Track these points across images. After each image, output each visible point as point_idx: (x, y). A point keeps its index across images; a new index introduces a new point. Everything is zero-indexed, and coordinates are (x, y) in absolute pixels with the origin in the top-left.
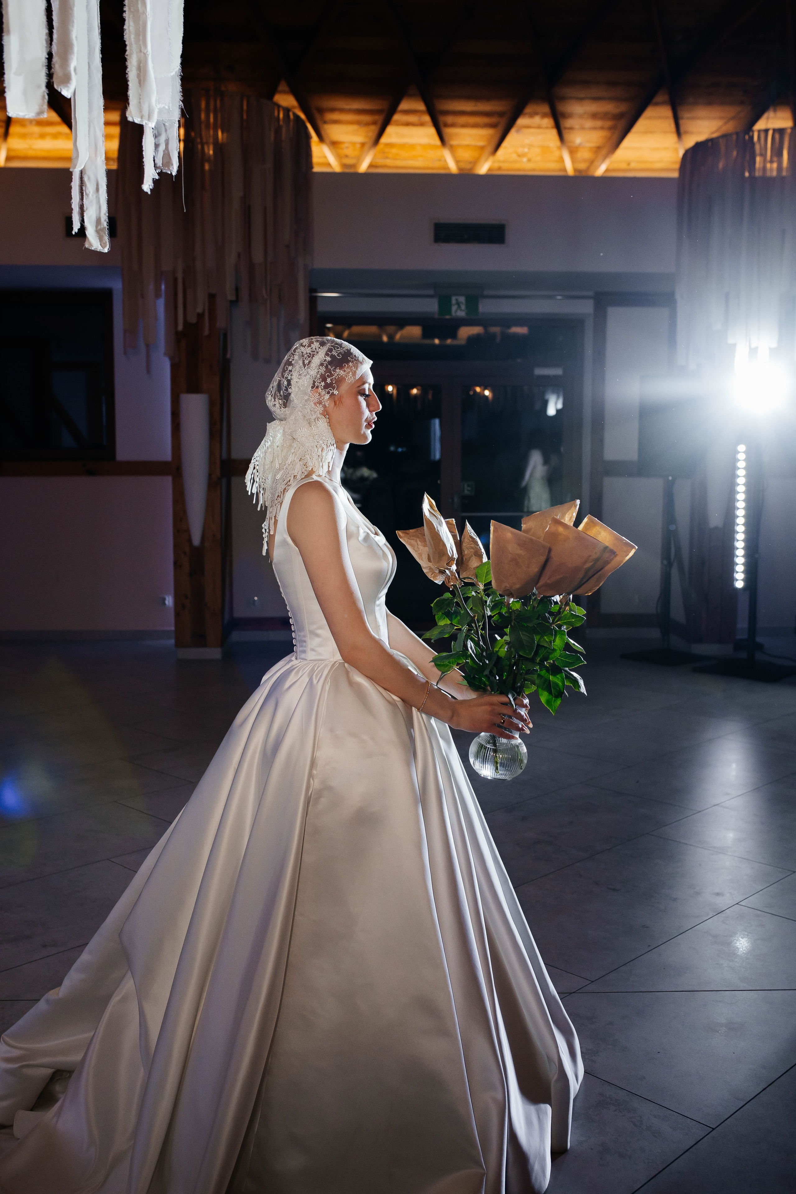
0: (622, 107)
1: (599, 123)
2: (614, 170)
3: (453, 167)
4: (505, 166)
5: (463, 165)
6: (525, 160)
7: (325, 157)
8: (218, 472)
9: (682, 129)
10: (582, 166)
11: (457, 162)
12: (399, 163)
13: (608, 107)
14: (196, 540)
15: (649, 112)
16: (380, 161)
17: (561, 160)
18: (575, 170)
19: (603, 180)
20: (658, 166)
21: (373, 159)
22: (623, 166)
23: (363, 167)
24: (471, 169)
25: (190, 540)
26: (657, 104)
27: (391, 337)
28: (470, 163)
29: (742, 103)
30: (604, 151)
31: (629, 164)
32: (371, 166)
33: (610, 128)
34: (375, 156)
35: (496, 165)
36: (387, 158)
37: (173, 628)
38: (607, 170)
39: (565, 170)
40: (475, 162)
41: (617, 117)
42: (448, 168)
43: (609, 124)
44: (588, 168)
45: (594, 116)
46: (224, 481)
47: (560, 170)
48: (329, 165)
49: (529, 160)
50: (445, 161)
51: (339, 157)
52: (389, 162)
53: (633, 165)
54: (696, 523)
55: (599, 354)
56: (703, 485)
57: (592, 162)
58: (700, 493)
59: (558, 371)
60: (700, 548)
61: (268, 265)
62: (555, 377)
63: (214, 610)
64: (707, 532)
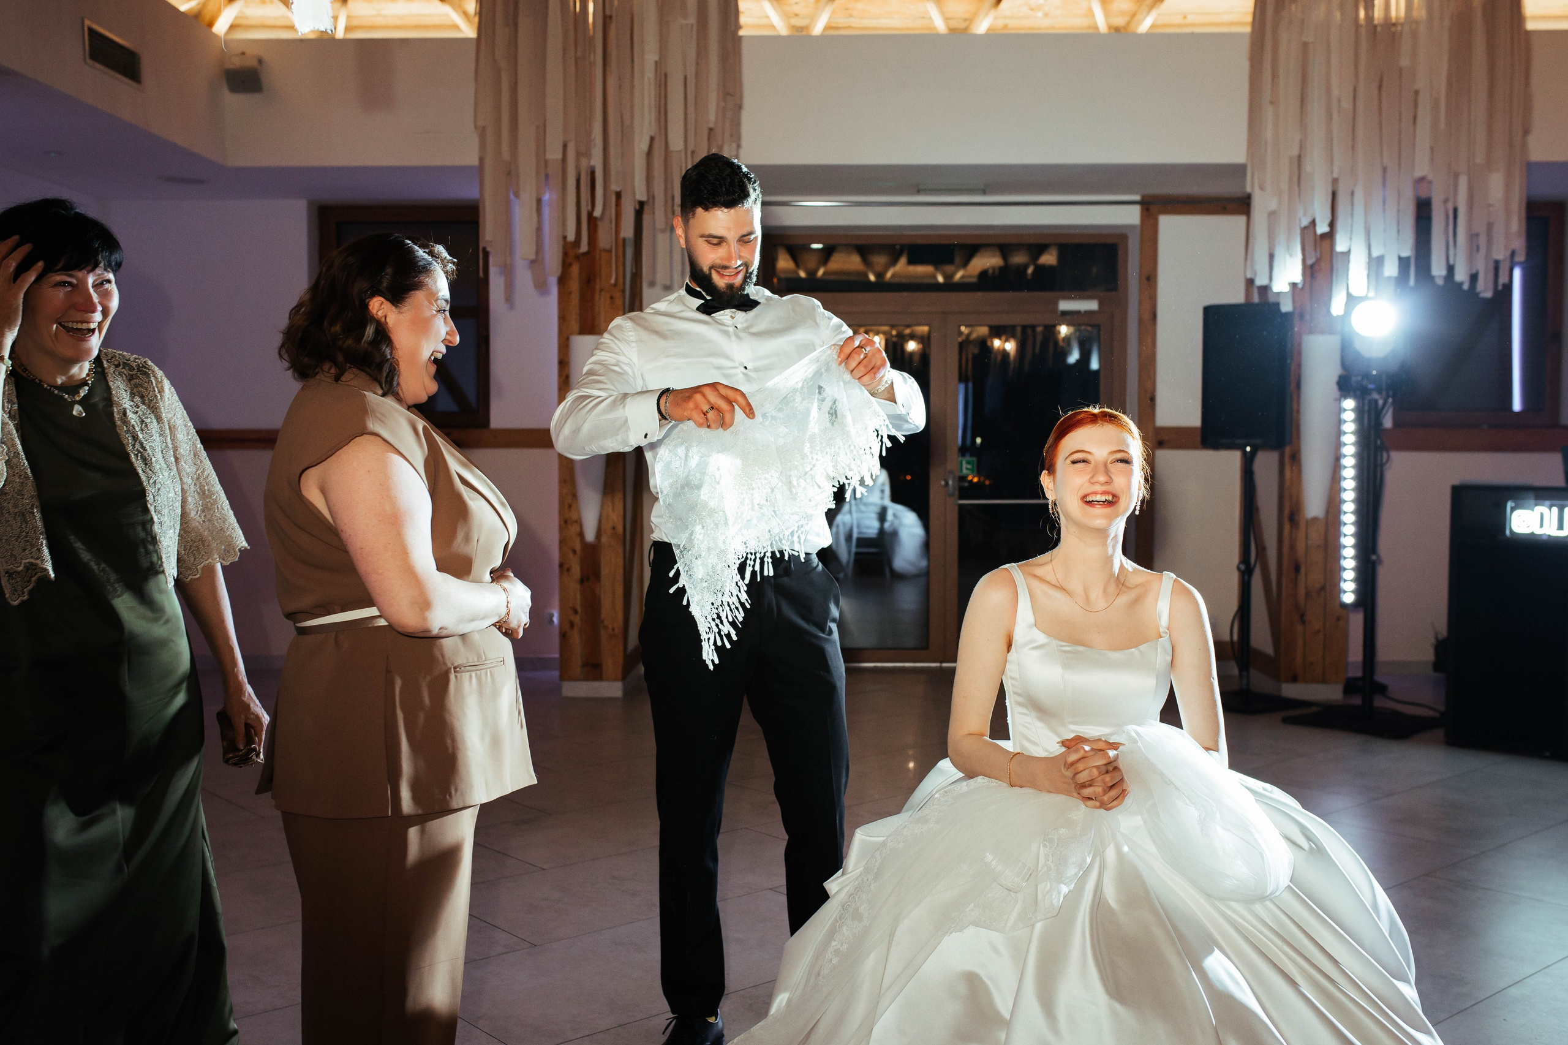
2: (1164, 26)
3: (940, 26)
4: (1013, 24)
5: (954, 24)
6: (1040, 14)
7: (768, 17)
10: (1120, 21)
11: (947, 19)
12: (867, 23)
14: (590, 536)
16: (842, 21)
17: (1090, 13)
18: (1110, 27)
19: (1149, 36)
20: (1226, 18)
21: (830, 18)
22: (1178, 20)
23: (818, 29)
24: (966, 29)
25: (581, 535)
27: (880, 275)
28: (965, 20)
31: (1185, 17)
32: (828, 27)
34: (833, 12)
35: (1000, 23)
36: (851, 16)
37: (557, 656)
38: (1152, 26)
39: (1097, 28)
40: (970, 20)
42: (935, 28)
44: (1128, 23)
47: (1089, 27)
48: (773, 27)
49: (1046, 15)
50: (931, 18)
51: (786, 16)
52: (854, 22)
53: (1191, 19)
54: (1287, 512)
55: (1148, 279)
56: (1296, 458)
57: (1134, 15)
58: (1292, 470)
59: (1092, 305)
60: (1293, 547)
61: (689, 154)
62: (1087, 313)
63: (613, 630)
64: (1302, 525)
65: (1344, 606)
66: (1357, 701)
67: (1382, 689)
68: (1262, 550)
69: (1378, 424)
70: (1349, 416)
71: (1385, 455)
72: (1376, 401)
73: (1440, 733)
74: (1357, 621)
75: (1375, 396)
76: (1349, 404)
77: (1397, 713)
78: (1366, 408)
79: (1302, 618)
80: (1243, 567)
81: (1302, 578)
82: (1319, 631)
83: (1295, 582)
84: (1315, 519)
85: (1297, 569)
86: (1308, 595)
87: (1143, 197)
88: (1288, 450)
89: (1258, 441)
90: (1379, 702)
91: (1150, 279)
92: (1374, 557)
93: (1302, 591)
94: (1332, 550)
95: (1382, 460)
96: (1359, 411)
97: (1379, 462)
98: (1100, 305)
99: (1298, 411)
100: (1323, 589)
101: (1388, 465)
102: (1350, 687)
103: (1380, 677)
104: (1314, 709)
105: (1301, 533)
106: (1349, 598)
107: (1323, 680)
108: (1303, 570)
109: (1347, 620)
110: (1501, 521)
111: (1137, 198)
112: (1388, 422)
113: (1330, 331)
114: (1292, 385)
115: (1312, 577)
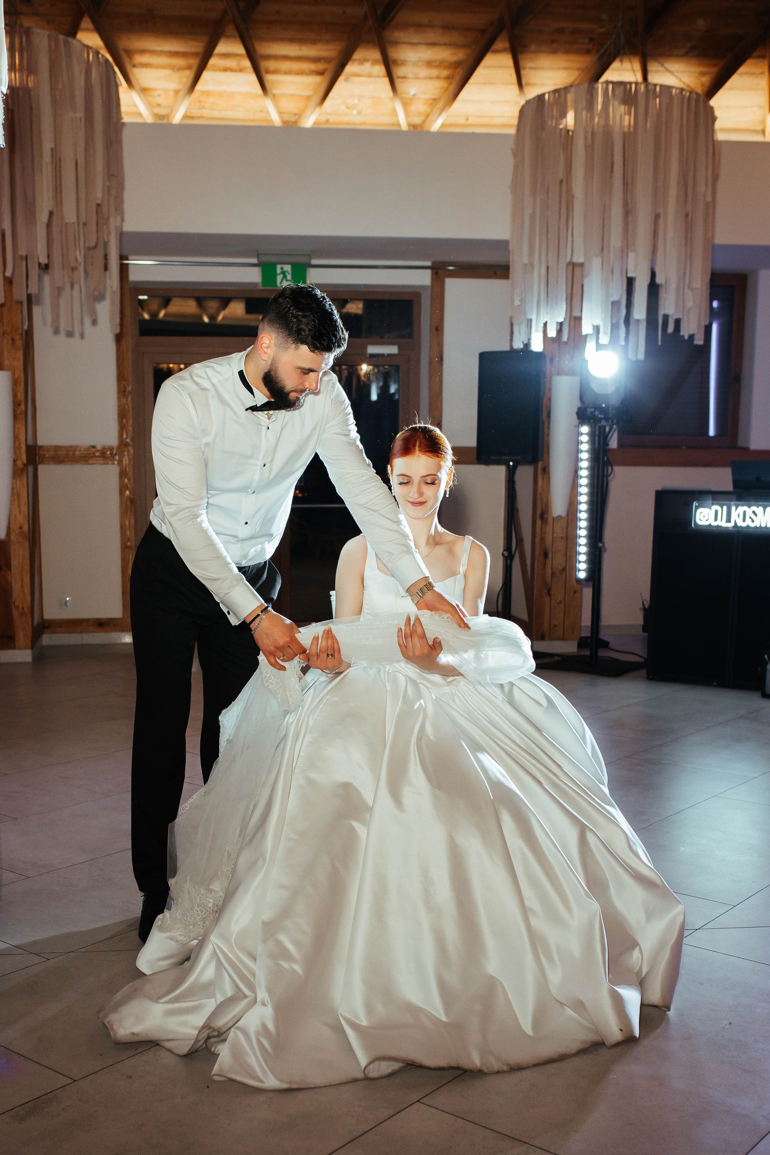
0: (460, 55)
1: (434, 72)
2: (451, 125)
3: (276, 120)
4: (333, 119)
5: (286, 117)
6: (355, 112)
7: (136, 106)
8: (24, 457)
9: (524, 82)
10: (417, 120)
11: (280, 113)
12: (216, 114)
13: (445, 54)
14: (2, 533)
15: (489, 60)
16: (196, 112)
17: (394, 112)
18: (409, 125)
19: (439, 134)
20: (498, 121)
21: (187, 109)
22: (462, 121)
23: (177, 118)
24: (296, 122)
26: (496, 52)
28: (295, 114)
29: (588, 52)
30: (440, 104)
31: (467, 119)
32: (185, 117)
33: (447, 78)
34: (190, 104)
35: (323, 118)
36: (203, 107)
38: (443, 125)
39: (399, 125)
40: (300, 115)
41: (456, 65)
42: (272, 121)
43: (445, 73)
44: (423, 123)
45: (429, 64)
46: (30, 469)
47: (393, 124)
48: (140, 114)
49: (359, 113)
50: (268, 112)
51: (150, 105)
52: (206, 113)
53: (472, 120)
54: (539, 512)
55: (437, 329)
56: (546, 470)
57: (428, 116)
58: (543, 480)
59: (393, 350)
60: (543, 539)
61: (81, 225)
62: (389, 355)
63: (23, 609)
64: (550, 521)
65: (579, 581)
66: (587, 652)
67: (605, 645)
68: (520, 541)
69: (606, 444)
70: (585, 438)
71: (610, 469)
72: (604, 428)
73: (643, 673)
74: (588, 593)
75: (603, 423)
76: (585, 429)
77: (615, 660)
78: (597, 433)
79: (549, 593)
80: (506, 554)
81: (549, 562)
82: (561, 602)
83: (544, 565)
84: (559, 517)
85: (546, 555)
86: (553, 574)
87: (433, 263)
88: (540, 465)
89: (518, 458)
90: (602, 653)
91: (438, 329)
92: (600, 545)
93: (549, 572)
94: (571, 539)
95: (607, 471)
96: (592, 435)
97: (606, 474)
98: (399, 349)
99: (548, 435)
100: (564, 570)
101: (611, 476)
102: (582, 643)
103: (604, 635)
104: (557, 658)
105: (549, 528)
106: (582, 575)
107: (563, 639)
108: (550, 556)
109: (582, 593)
110: (688, 516)
111: (429, 264)
112: (613, 443)
113: (572, 373)
114: (545, 415)
115: (557, 561)
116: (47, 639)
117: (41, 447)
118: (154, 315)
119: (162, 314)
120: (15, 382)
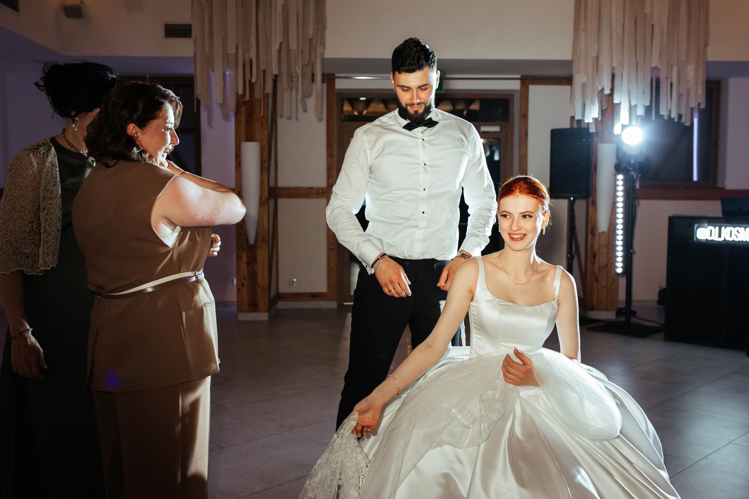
8: (266, 194)
14: (252, 241)
25: (248, 241)
37: (236, 300)
54: (590, 229)
55: (524, 116)
56: (594, 203)
58: (592, 208)
59: (497, 129)
60: (592, 246)
61: (300, 52)
62: (495, 132)
63: (263, 287)
64: (597, 235)
65: (617, 274)
66: (623, 319)
67: (634, 313)
68: (577, 247)
69: (633, 187)
70: (620, 183)
71: (637, 202)
72: (633, 176)
73: (662, 335)
74: (623, 281)
75: (633, 173)
76: (620, 177)
77: (642, 325)
78: (628, 179)
79: (597, 280)
80: (569, 256)
81: (597, 260)
82: (604, 286)
83: (594, 263)
84: (603, 233)
85: (595, 256)
86: (599, 269)
87: (522, 76)
88: (590, 199)
89: (576, 195)
90: (633, 320)
92: (631, 251)
93: (597, 267)
94: (612, 248)
96: (625, 180)
97: (635, 205)
98: (501, 128)
99: (595, 181)
100: (606, 266)
101: (638, 207)
102: (619, 312)
103: (634, 308)
104: (602, 323)
105: (597, 239)
106: (619, 270)
107: (606, 309)
108: (597, 257)
109: (618, 281)
110: (692, 234)
111: (519, 76)
112: (638, 186)
113: (611, 142)
114: (593, 168)
115: (602, 260)
116: (281, 305)
117: (280, 188)
118: (360, 113)
119: (365, 112)
120: (262, 149)
